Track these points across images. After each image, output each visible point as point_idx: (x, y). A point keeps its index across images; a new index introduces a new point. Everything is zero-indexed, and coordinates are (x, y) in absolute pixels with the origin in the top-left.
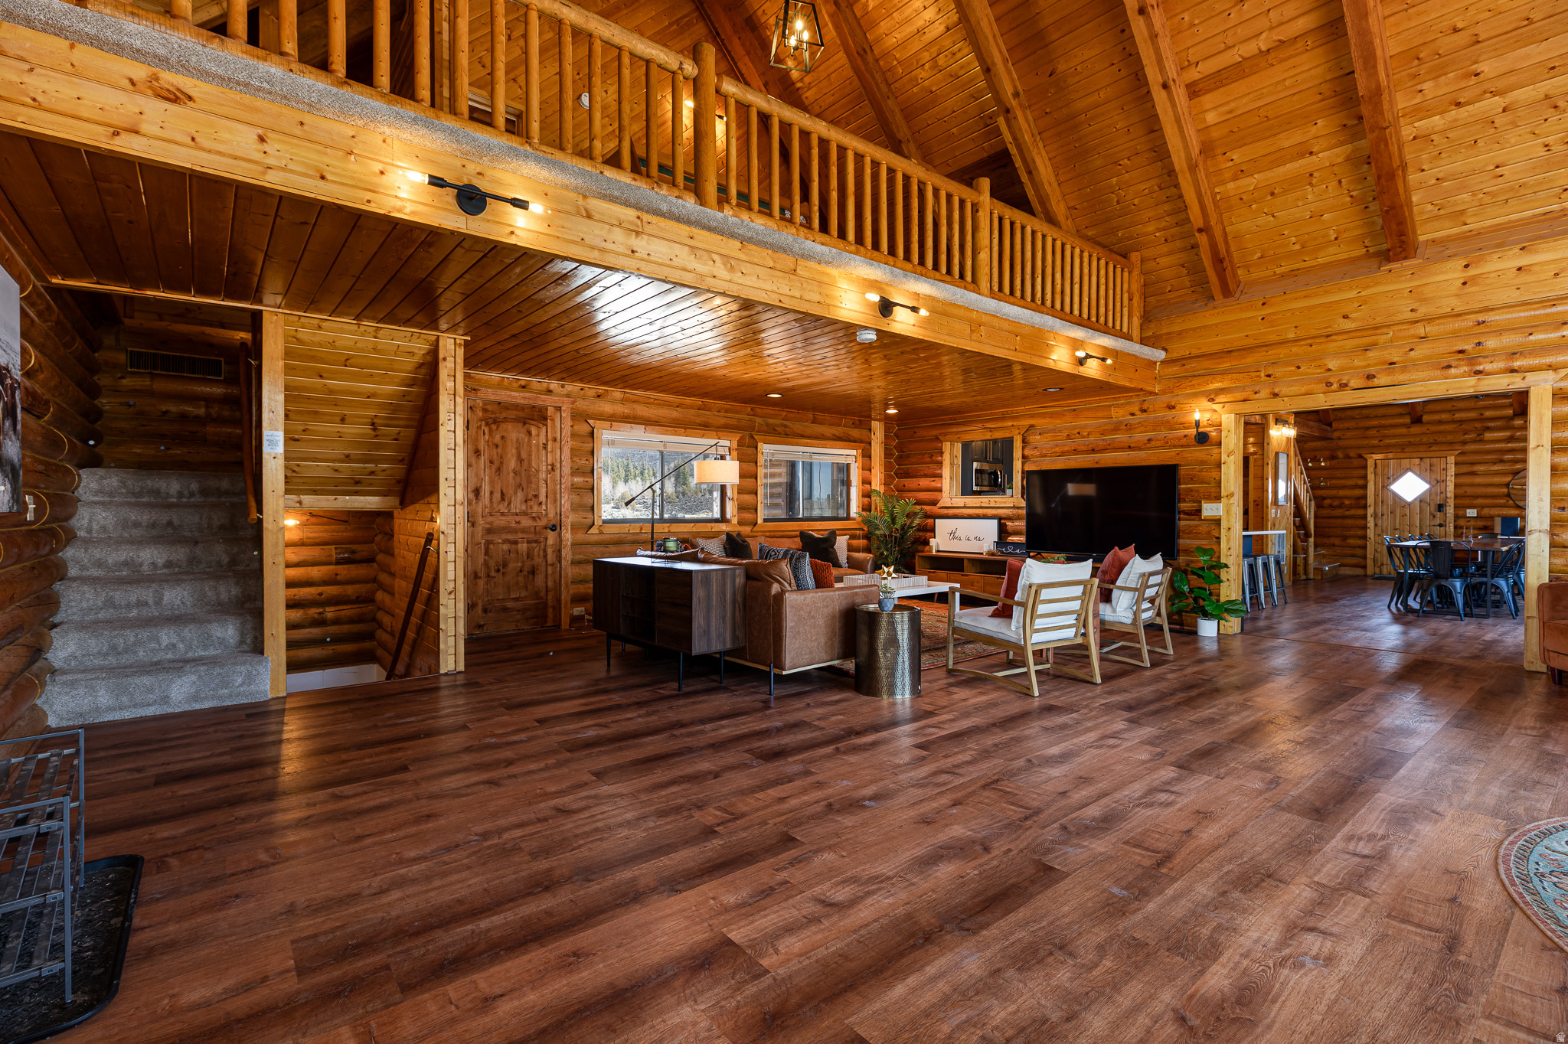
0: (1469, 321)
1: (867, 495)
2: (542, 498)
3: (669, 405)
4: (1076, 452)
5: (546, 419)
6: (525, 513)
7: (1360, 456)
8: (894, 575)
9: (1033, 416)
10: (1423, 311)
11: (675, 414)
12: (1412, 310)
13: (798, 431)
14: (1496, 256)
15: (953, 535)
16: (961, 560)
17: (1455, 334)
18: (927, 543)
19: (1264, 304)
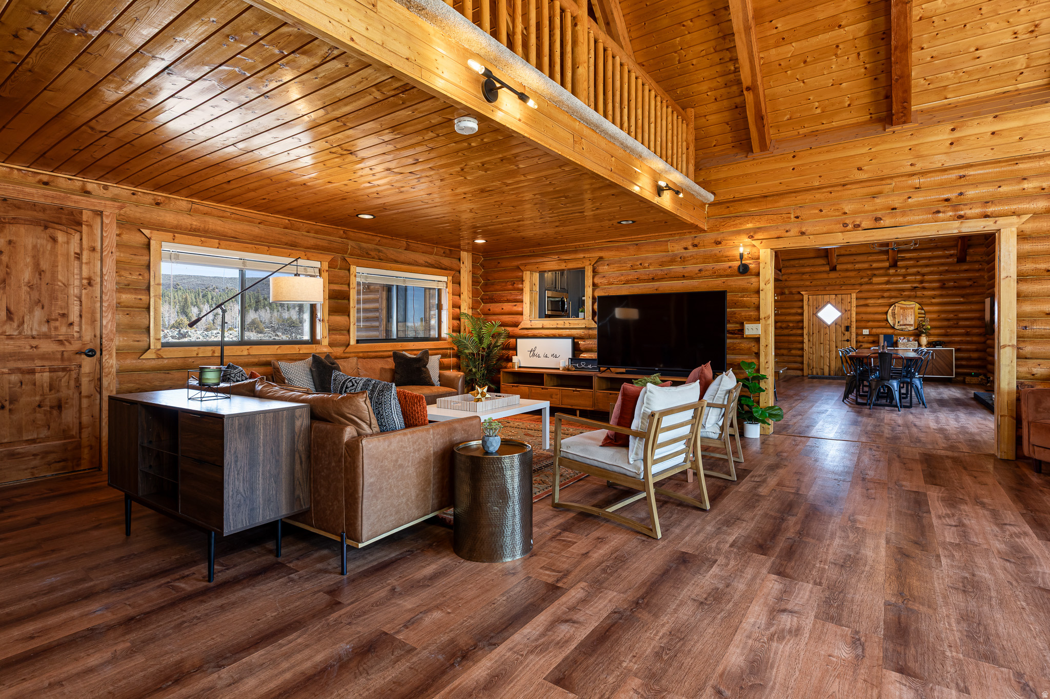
0: (954, 175)
1: (457, 318)
2: (74, 317)
3: (250, 221)
4: (639, 280)
5: (80, 224)
6: (46, 336)
7: (799, 293)
8: (488, 396)
9: (601, 249)
10: (919, 166)
11: (256, 230)
12: (911, 165)
13: (392, 257)
14: (976, 122)
15: (533, 353)
16: (541, 376)
17: (942, 186)
18: (511, 360)
19: (794, 157)
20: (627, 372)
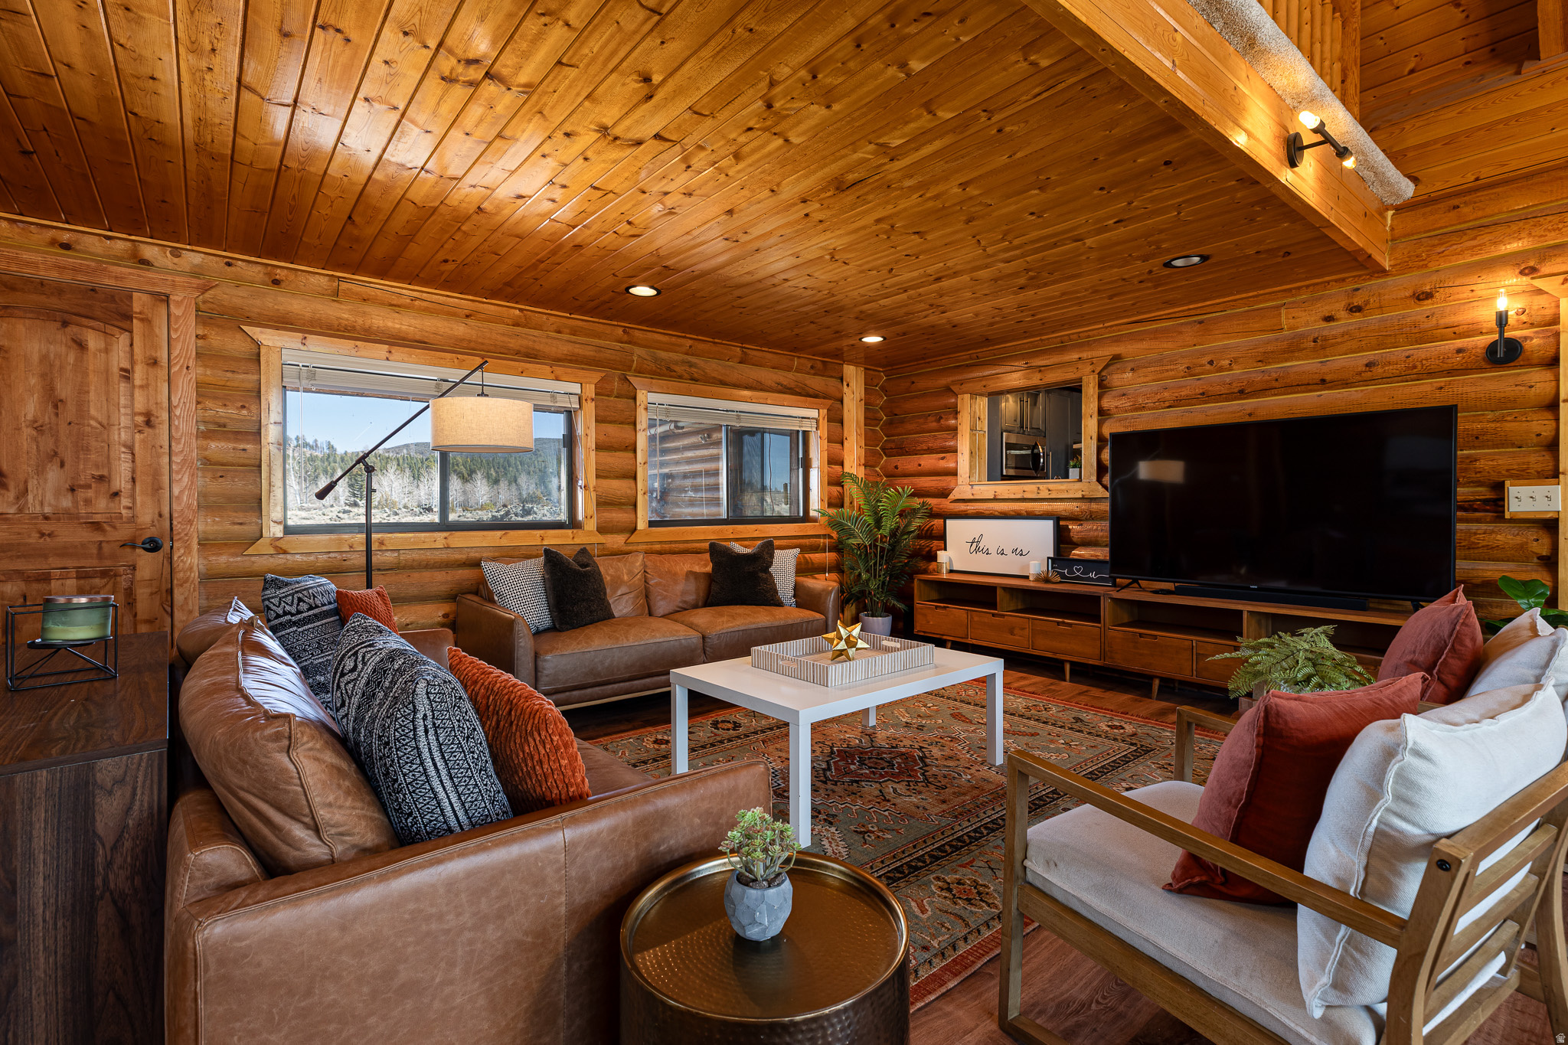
1: (835, 481)
2: (121, 481)
3: (451, 314)
4: (1205, 397)
5: (129, 317)
6: (70, 516)
8: (861, 644)
9: (1117, 340)
11: (460, 329)
15: (976, 545)
16: (992, 589)
20: (1178, 592)
